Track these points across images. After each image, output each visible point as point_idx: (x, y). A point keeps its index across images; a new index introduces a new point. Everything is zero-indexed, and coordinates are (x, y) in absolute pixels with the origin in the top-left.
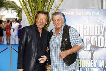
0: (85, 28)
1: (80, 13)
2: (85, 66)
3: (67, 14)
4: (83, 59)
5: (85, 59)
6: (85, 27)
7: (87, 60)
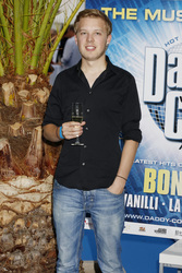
0: (173, 63)
1: (158, 12)
2: (166, 192)
3: (115, 13)
4: (161, 167)
5: (167, 167)
6: (171, 61)
7: (175, 173)
